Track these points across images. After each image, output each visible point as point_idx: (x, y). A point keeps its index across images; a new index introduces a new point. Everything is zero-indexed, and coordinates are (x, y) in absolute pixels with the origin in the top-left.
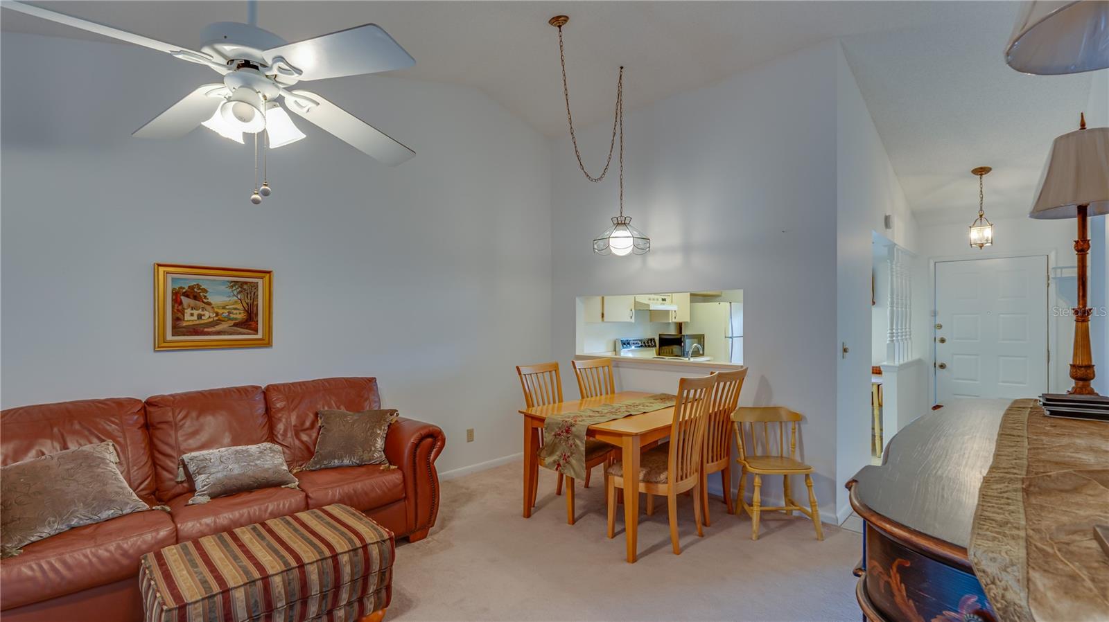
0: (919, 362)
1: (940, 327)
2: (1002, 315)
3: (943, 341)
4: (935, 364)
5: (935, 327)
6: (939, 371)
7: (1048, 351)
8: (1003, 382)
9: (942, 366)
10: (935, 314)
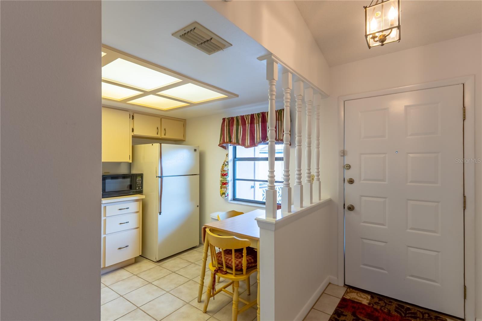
0: (329, 203)
1: (349, 167)
2: (411, 155)
3: (351, 182)
4: (344, 205)
5: (344, 167)
6: (347, 212)
7: (464, 197)
8: (412, 229)
9: (351, 208)
10: (343, 154)
